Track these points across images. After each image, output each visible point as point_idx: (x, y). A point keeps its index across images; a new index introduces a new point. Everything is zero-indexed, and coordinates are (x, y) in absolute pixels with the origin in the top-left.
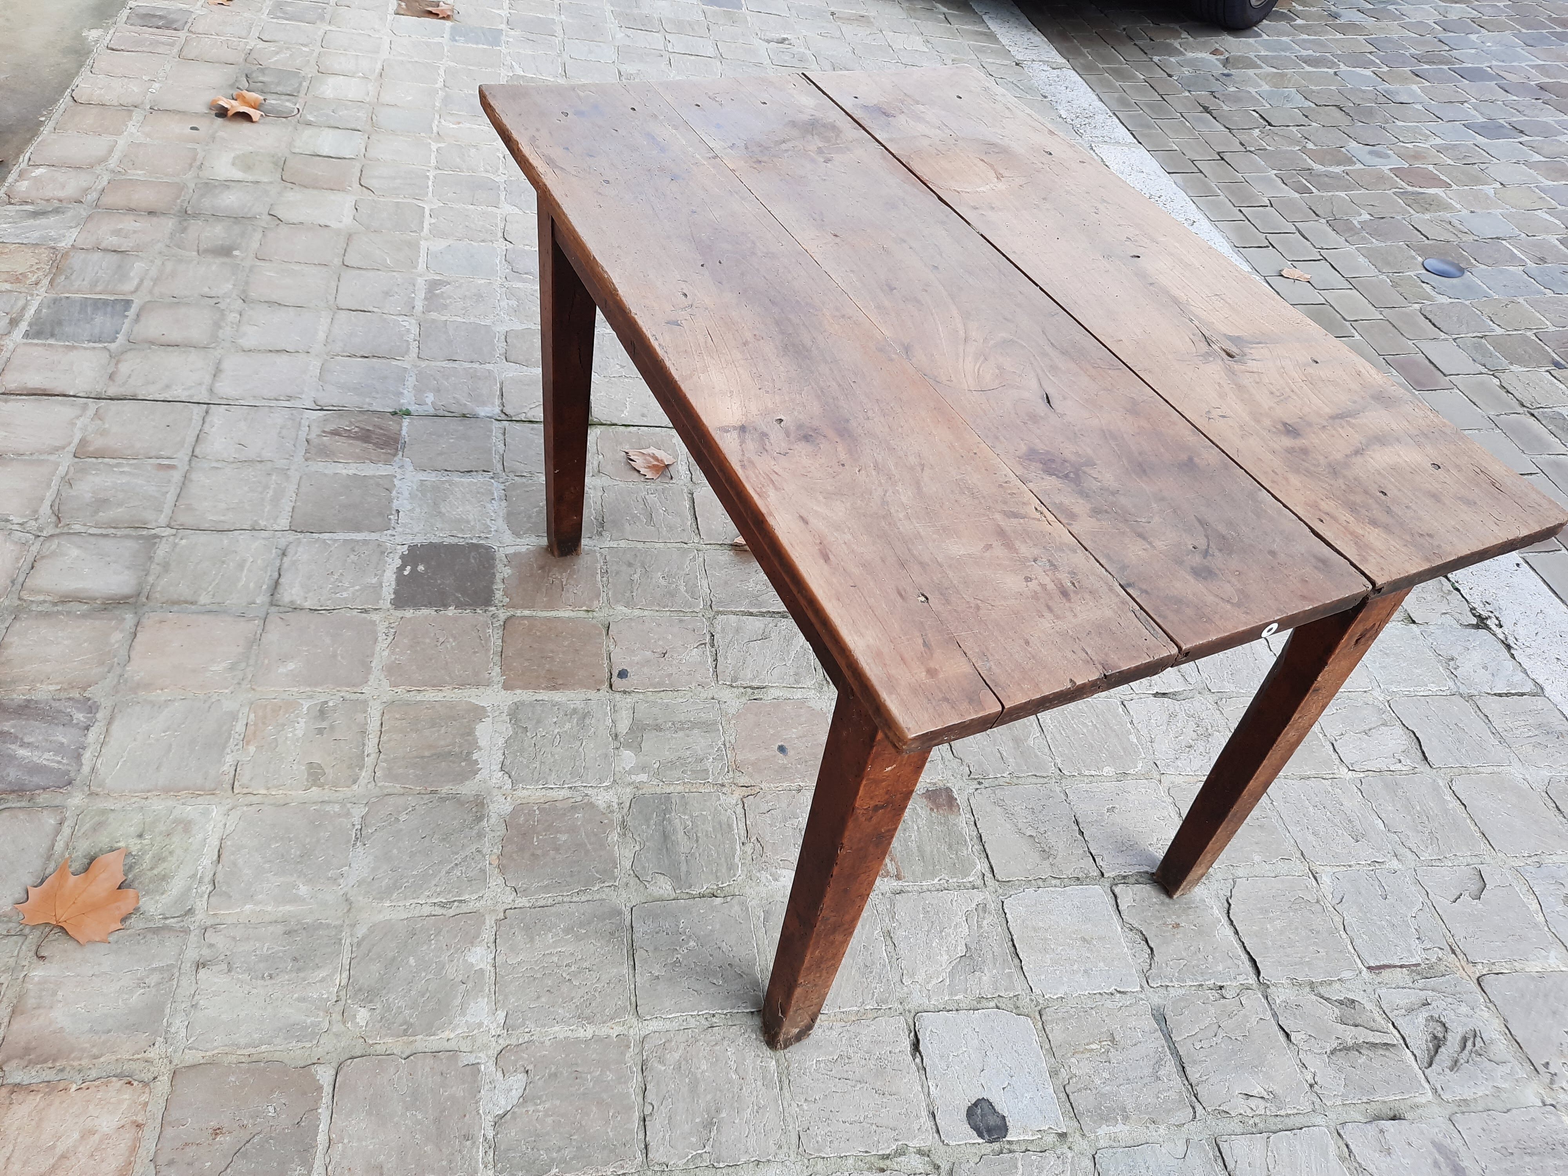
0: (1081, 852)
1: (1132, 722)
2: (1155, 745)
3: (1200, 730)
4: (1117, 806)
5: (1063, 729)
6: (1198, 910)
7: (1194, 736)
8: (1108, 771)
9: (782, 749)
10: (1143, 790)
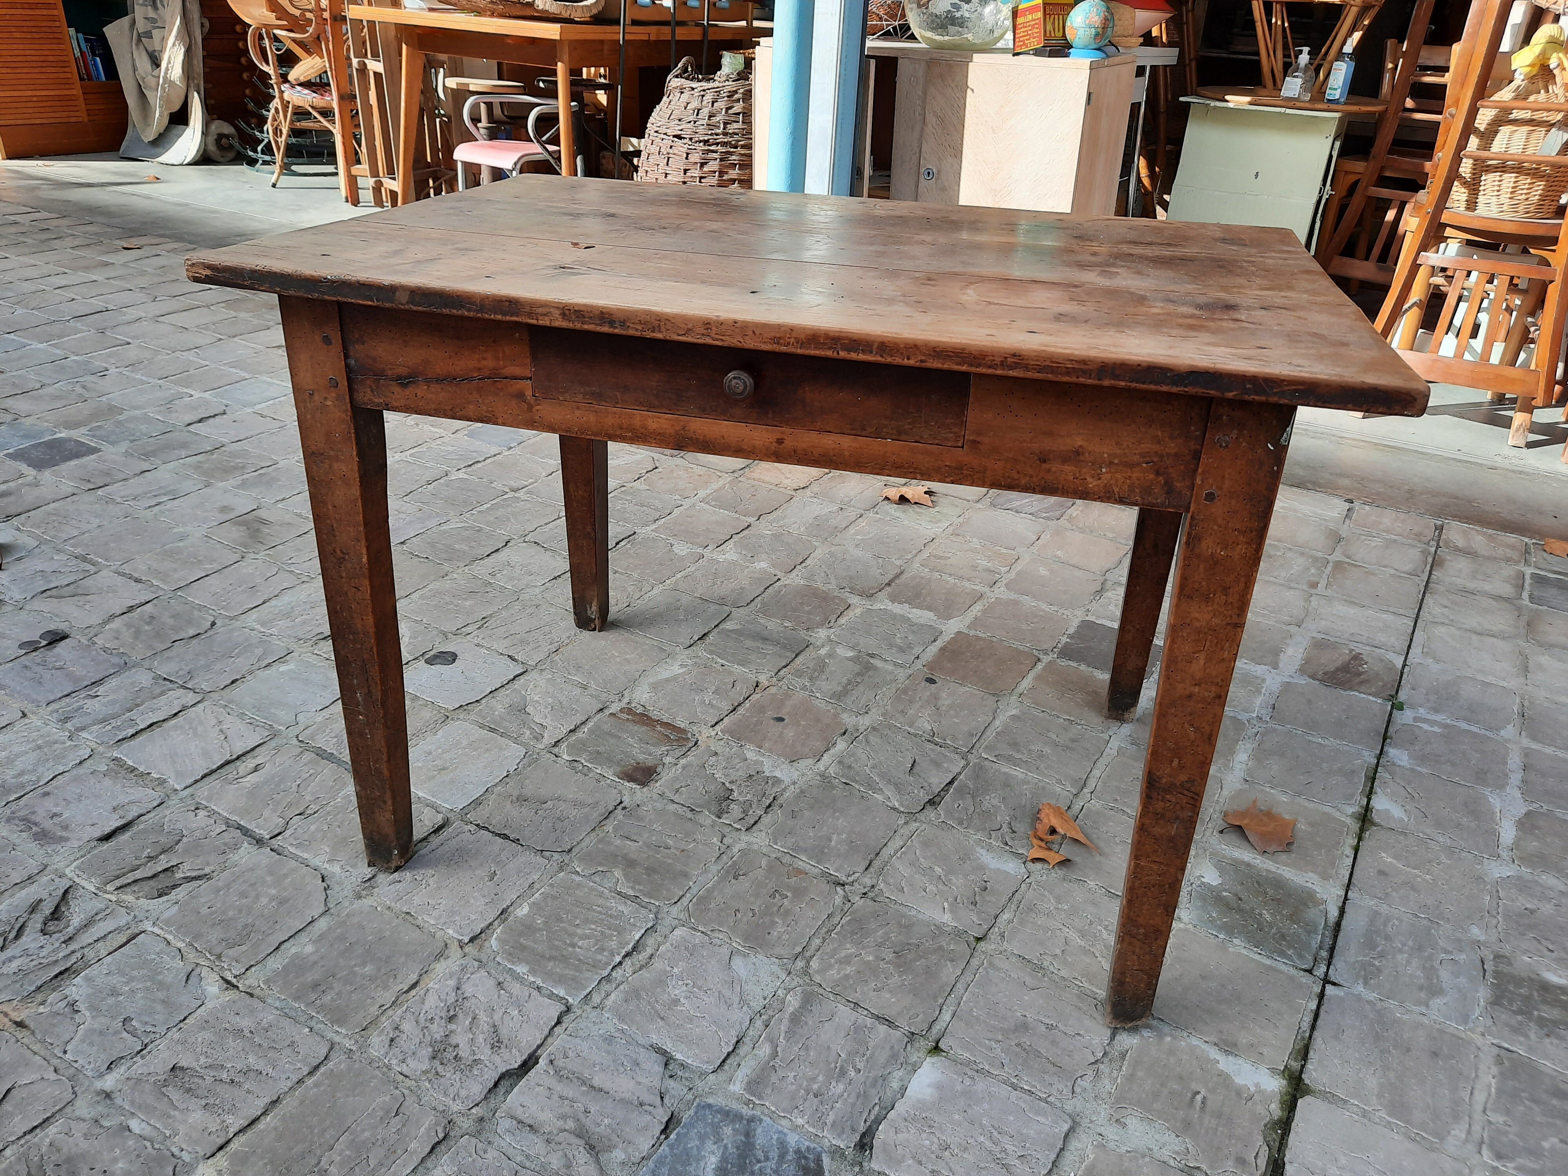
0: (494, 822)
1: (539, 988)
2: (492, 982)
3: (450, 1054)
4: (489, 883)
5: (600, 913)
6: (355, 855)
7: (453, 1040)
8: (523, 911)
9: (781, 719)
10: (473, 917)
